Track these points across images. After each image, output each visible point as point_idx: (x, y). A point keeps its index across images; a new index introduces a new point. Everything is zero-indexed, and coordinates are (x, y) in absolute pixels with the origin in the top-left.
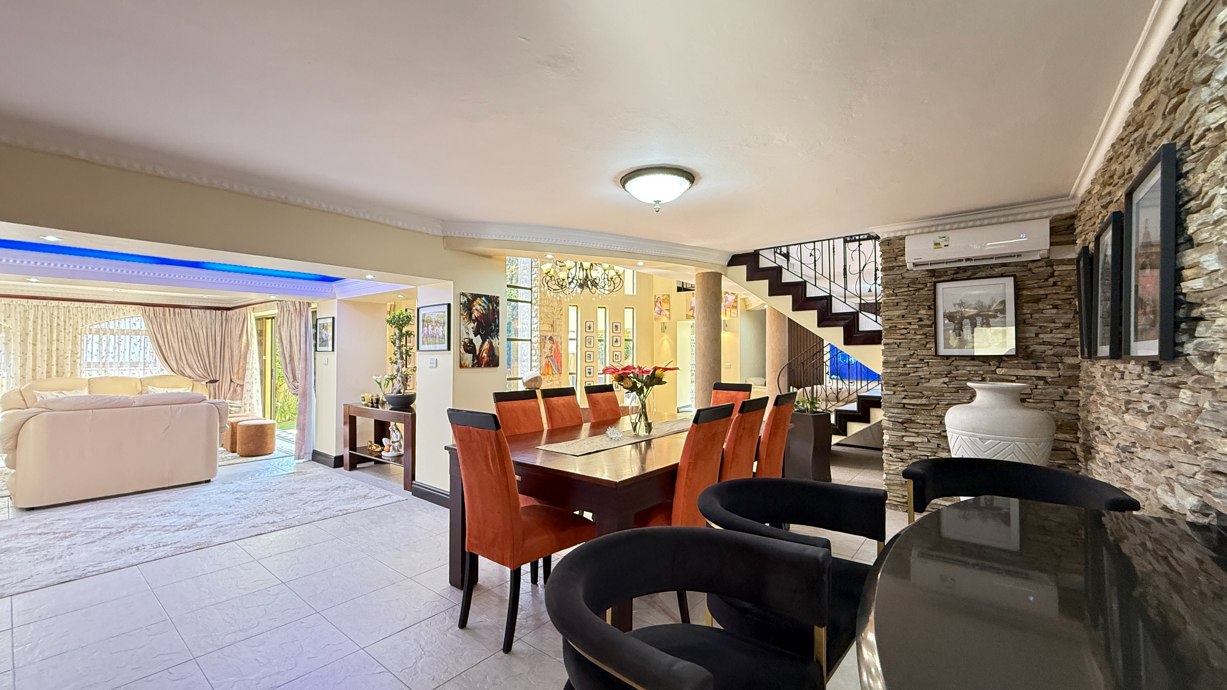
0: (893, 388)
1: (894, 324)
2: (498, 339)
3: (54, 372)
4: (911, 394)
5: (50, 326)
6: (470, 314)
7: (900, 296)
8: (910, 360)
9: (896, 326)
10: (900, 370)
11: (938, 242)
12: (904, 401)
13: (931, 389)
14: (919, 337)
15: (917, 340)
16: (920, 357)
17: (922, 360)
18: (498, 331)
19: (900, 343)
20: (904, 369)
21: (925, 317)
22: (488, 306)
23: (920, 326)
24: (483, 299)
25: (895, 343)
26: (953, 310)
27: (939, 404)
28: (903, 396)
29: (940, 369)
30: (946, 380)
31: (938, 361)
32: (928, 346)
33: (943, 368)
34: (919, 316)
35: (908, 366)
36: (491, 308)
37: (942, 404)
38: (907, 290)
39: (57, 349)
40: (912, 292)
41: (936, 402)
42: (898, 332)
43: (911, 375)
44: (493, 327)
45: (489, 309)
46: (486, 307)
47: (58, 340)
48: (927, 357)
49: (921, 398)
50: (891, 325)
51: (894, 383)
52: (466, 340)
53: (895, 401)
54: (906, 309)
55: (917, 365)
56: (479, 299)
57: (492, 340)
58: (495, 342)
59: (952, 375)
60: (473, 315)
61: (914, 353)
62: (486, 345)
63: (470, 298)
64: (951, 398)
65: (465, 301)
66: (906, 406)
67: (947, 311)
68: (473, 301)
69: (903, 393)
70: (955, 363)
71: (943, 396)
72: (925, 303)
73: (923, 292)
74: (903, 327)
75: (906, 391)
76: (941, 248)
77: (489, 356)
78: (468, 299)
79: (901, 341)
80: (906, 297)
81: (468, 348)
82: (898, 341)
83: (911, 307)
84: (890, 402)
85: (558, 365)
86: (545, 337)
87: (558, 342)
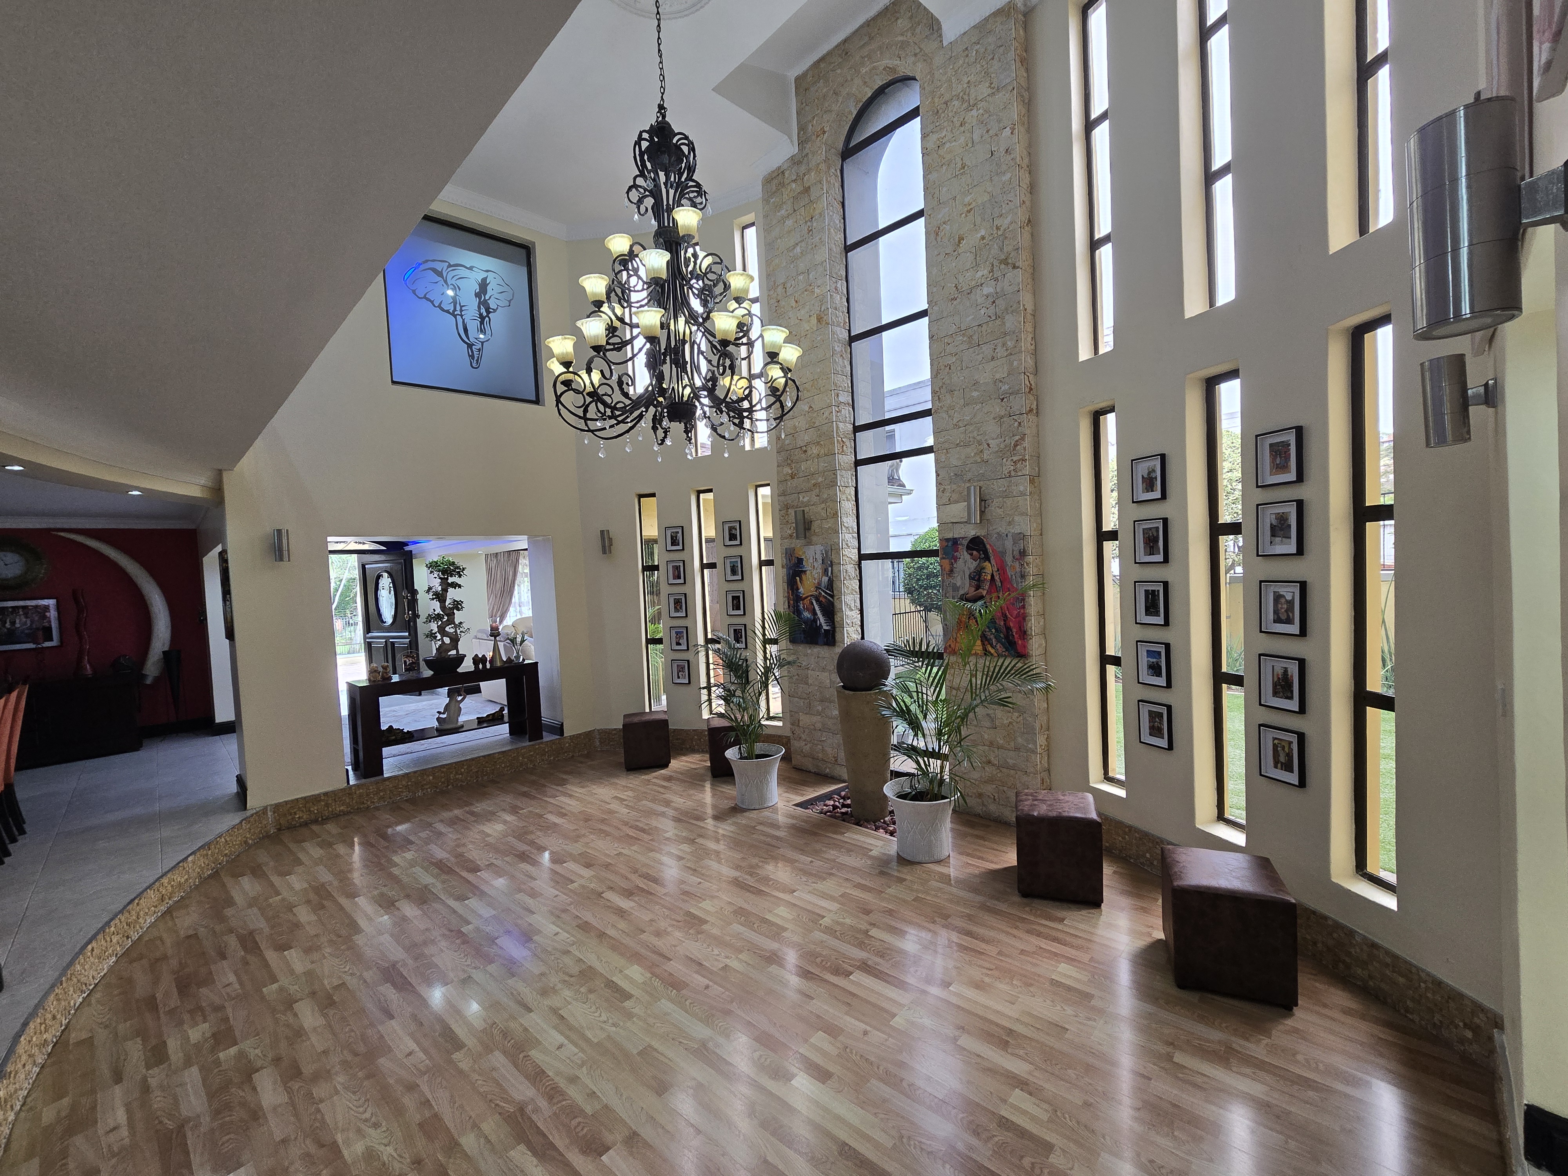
85: (1008, 629)
86: (955, 542)
87: (1004, 553)
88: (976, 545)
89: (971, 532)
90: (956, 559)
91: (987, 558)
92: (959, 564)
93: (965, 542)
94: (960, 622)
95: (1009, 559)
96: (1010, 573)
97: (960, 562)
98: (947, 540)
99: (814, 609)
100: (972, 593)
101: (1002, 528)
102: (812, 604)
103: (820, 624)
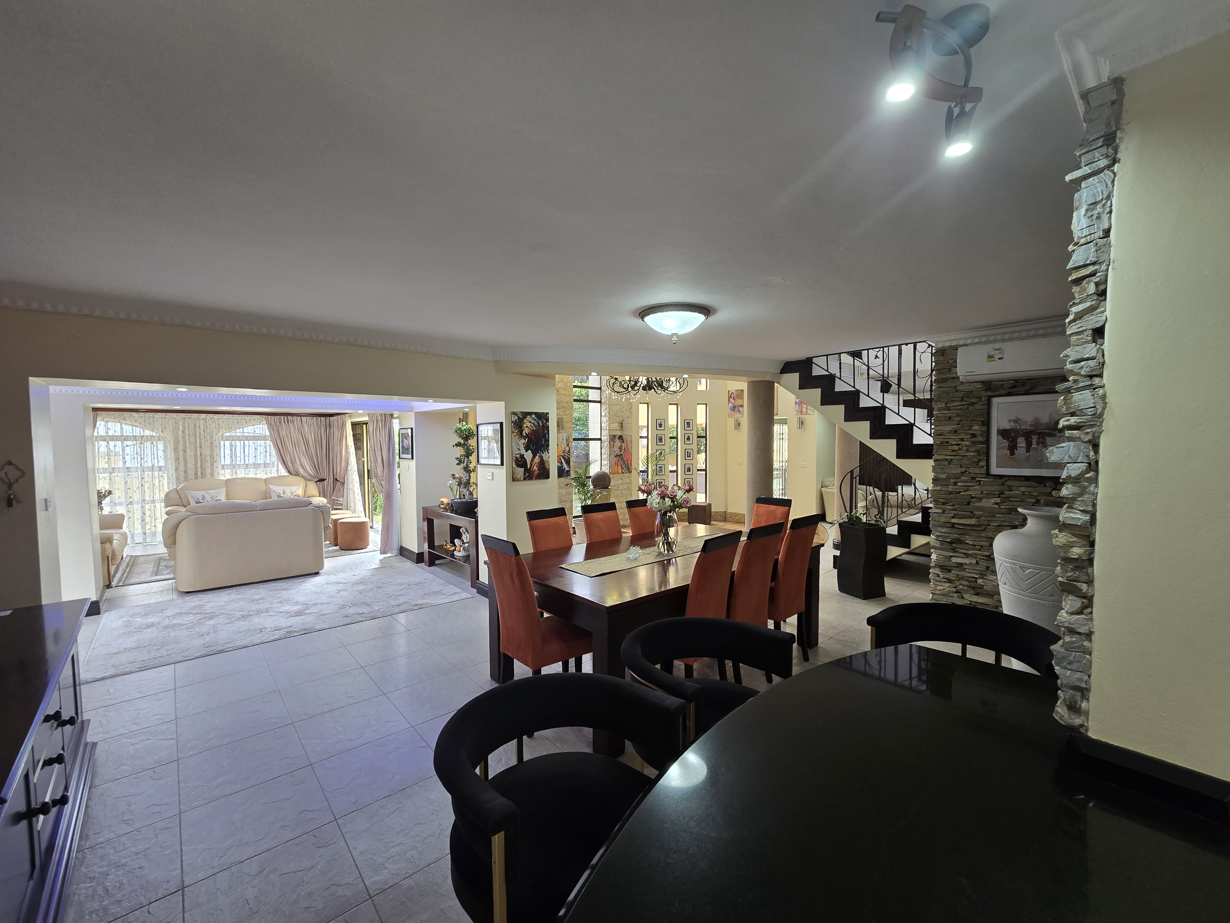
0: (943, 506)
1: (945, 440)
2: (548, 452)
3: (199, 474)
4: (962, 513)
5: (195, 435)
6: (521, 431)
7: (953, 410)
8: (962, 478)
9: (947, 442)
10: (950, 489)
11: (992, 354)
12: (954, 521)
13: (982, 509)
14: (972, 454)
15: (970, 457)
16: (971, 475)
17: (973, 478)
18: (548, 446)
19: (952, 460)
20: (956, 487)
21: (979, 433)
22: (538, 423)
23: (973, 442)
24: (533, 416)
25: (946, 460)
26: (1007, 426)
27: (989, 525)
28: (952, 515)
29: (993, 488)
30: (998, 500)
31: (991, 480)
32: (980, 464)
33: (996, 488)
34: (973, 432)
35: (959, 484)
36: (541, 425)
37: (993, 526)
38: (959, 403)
39: (201, 455)
40: (966, 407)
41: (986, 523)
42: (950, 448)
43: (961, 493)
44: (543, 442)
45: (539, 425)
46: (536, 424)
47: (201, 447)
48: (979, 476)
49: (971, 518)
50: (942, 440)
51: (943, 500)
52: (517, 456)
53: (944, 520)
54: (959, 424)
55: (969, 484)
56: (529, 416)
57: (542, 454)
58: (545, 456)
59: (1004, 495)
60: (524, 432)
61: (966, 471)
62: (537, 459)
63: (521, 416)
64: (1003, 519)
65: (516, 420)
66: (956, 526)
67: (1001, 428)
68: (523, 419)
69: (952, 512)
70: (1009, 483)
71: (995, 516)
72: (979, 419)
73: (978, 407)
74: (954, 443)
75: (955, 510)
76: (995, 361)
77: (539, 469)
78: (519, 418)
79: (952, 457)
80: (959, 412)
81: (520, 463)
82: (950, 457)
83: (963, 422)
84: (939, 521)
85: (628, 464)
86: (615, 436)
87: (628, 440)
88: (621, 437)
89: (619, 433)
90: (615, 442)
91: (623, 442)
92: (616, 444)
93: (618, 437)
94: (615, 463)
95: (629, 442)
96: (629, 447)
97: (616, 443)
98: (613, 435)
99: (562, 461)
100: (619, 453)
101: (627, 433)
102: (561, 459)
103: (565, 468)
